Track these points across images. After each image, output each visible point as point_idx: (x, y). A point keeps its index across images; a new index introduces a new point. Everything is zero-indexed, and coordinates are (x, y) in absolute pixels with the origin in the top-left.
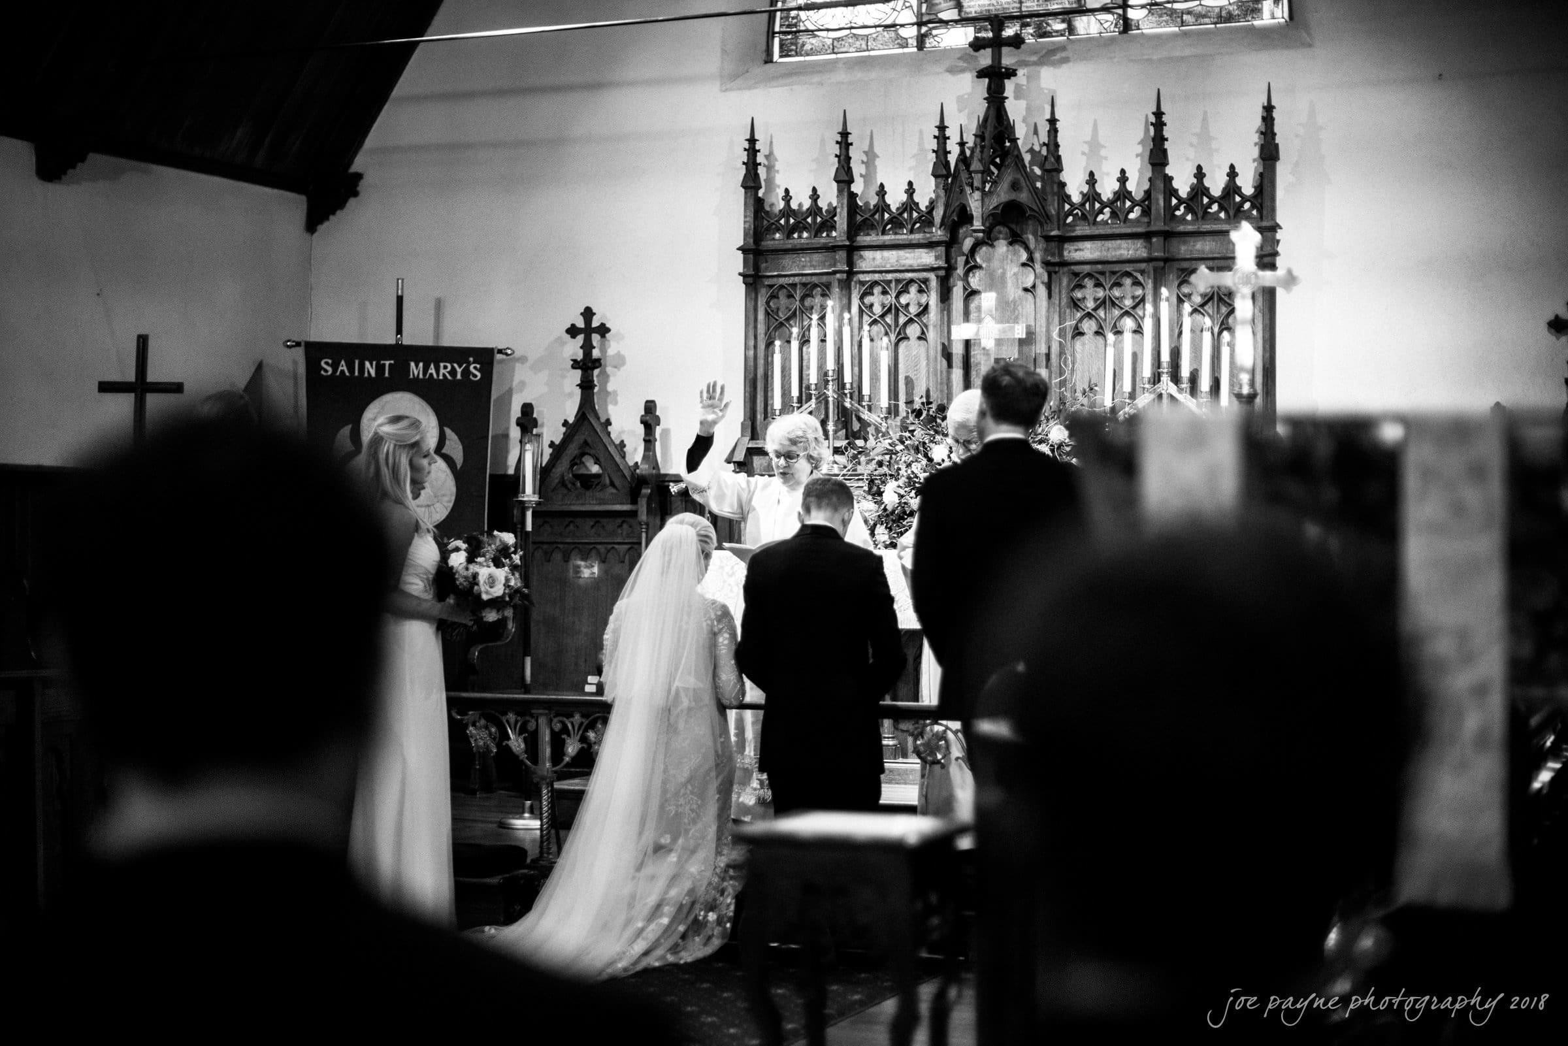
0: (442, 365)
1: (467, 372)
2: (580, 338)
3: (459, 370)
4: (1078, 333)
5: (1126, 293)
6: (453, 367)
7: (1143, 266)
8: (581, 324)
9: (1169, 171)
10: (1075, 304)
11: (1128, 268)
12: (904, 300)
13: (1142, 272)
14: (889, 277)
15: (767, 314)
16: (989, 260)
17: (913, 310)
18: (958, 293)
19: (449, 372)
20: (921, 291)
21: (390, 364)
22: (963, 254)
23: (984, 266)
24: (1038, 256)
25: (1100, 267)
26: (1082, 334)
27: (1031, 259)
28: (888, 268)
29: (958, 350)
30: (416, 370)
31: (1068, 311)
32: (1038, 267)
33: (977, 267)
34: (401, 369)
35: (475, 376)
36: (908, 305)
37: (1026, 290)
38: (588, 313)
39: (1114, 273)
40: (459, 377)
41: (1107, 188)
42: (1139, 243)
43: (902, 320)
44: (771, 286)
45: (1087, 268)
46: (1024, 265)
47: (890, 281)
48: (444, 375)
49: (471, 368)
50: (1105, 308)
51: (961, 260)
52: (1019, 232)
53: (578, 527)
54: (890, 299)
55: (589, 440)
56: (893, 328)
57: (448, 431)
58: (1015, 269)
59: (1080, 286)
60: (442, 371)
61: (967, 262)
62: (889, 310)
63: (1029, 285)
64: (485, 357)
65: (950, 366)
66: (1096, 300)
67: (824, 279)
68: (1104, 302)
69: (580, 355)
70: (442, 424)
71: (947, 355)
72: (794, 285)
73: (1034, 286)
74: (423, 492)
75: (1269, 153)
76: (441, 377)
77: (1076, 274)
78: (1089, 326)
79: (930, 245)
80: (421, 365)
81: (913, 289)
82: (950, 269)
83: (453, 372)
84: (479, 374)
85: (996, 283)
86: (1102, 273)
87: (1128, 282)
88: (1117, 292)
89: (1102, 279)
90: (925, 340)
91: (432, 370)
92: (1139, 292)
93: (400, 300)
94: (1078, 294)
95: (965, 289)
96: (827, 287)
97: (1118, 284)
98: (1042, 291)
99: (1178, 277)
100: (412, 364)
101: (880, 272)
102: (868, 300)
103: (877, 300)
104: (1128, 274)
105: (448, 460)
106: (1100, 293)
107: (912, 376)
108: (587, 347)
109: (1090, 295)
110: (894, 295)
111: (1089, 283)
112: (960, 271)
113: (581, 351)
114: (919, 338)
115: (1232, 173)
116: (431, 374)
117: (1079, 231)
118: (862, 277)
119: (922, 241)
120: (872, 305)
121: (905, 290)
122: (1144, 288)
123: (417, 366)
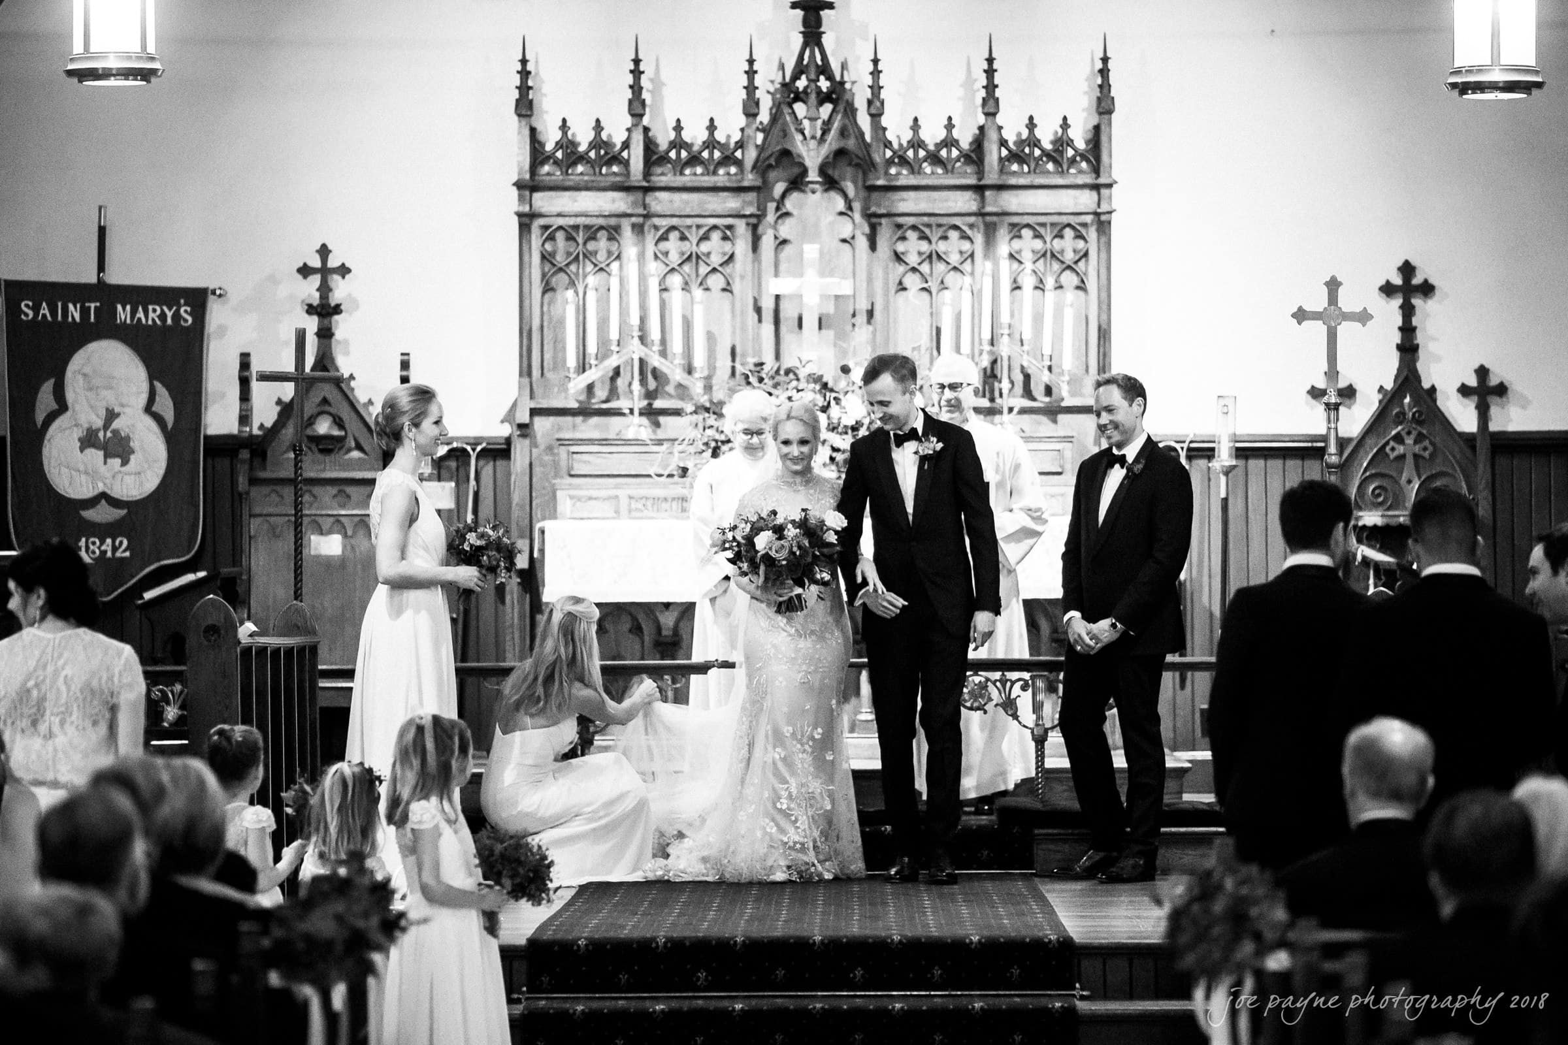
0: (150, 307)
1: (177, 317)
2: (316, 280)
3: (169, 314)
4: (902, 288)
5: (953, 247)
6: (162, 310)
7: (972, 219)
8: (316, 262)
9: (1000, 119)
10: (898, 257)
11: (957, 221)
12: (705, 247)
13: (971, 226)
14: (689, 221)
15: (543, 257)
16: (801, 206)
17: (716, 260)
18: (767, 242)
19: (158, 317)
20: (725, 238)
21: (96, 307)
22: (773, 200)
23: (795, 212)
24: (857, 206)
25: (926, 219)
26: (905, 289)
27: (850, 208)
28: (688, 211)
29: (768, 305)
30: (123, 314)
31: (891, 265)
32: (857, 216)
33: (787, 214)
34: (105, 313)
35: (186, 321)
36: (708, 254)
37: (844, 241)
38: (324, 251)
39: (939, 226)
40: (169, 321)
41: (932, 134)
42: (968, 195)
43: (704, 269)
44: (545, 228)
45: (911, 220)
46: (841, 214)
47: (689, 227)
48: (153, 320)
49: (182, 310)
50: (931, 263)
51: (772, 206)
52: (836, 177)
53: (315, 497)
54: (689, 247)
55: (329, 397)
56: (694, 276)
57: (158, 385)
58: (831, 217)
59: (903, 238)
60: (151, 315)
61: (778, 209)
62: (689, 258)
63: (847, 234)
64: (198, 299)
65: (760, 321)
66: (920, 253)
67: (613, 221)
68: (930, 257)
69: (315, 299)
70: (152, 378)
71: (758, 310)
72: (576, 227)
73: (853, 237)
74: (132, 457)
75: (1104, 105)
76: (150, 322)
77: (899, 226)
78: (912, 281)
79: (739, 190)
80: (128, 307)
81: (716, 236)
82: (760, 217)
83: (163, 316)
84: (190, 319)
85: (810, 233)
86: (929, 226)
87: (954, 235)
88: (942, 247)
89: (927, 231)
90: (731, 292)
91: (140, 314)
92: (966, 246)
93: (102, 231)
94: (901, 247)
95: (776, 238)
96: (613, 233)
97: (945, 238)
98: (862, 243)
99: (1010, 232)
100: (119, 307)
101: (680, 216)
102: (663, 246)
103: (673, 245)
104: (956, 227)
105: (159, 419)
106: (924, 246)
107: (714, 330)
108: (325, 289)
109: (913, 247)
110: (695, 242)
111: (912, 235)
112: (771, 217)
113: (317, 295)
114: (724, 290)
115: (1065, 125)
116: (139, 319)
117: (902, 182)
118: (656, 221)
119: (728, 184)
120: (666, 254)
121: (705, 238)
122: (972, 242)
123: (124, 309)
